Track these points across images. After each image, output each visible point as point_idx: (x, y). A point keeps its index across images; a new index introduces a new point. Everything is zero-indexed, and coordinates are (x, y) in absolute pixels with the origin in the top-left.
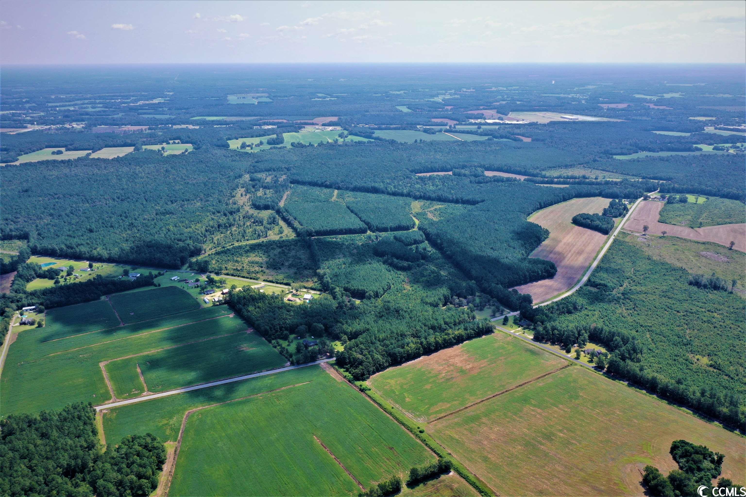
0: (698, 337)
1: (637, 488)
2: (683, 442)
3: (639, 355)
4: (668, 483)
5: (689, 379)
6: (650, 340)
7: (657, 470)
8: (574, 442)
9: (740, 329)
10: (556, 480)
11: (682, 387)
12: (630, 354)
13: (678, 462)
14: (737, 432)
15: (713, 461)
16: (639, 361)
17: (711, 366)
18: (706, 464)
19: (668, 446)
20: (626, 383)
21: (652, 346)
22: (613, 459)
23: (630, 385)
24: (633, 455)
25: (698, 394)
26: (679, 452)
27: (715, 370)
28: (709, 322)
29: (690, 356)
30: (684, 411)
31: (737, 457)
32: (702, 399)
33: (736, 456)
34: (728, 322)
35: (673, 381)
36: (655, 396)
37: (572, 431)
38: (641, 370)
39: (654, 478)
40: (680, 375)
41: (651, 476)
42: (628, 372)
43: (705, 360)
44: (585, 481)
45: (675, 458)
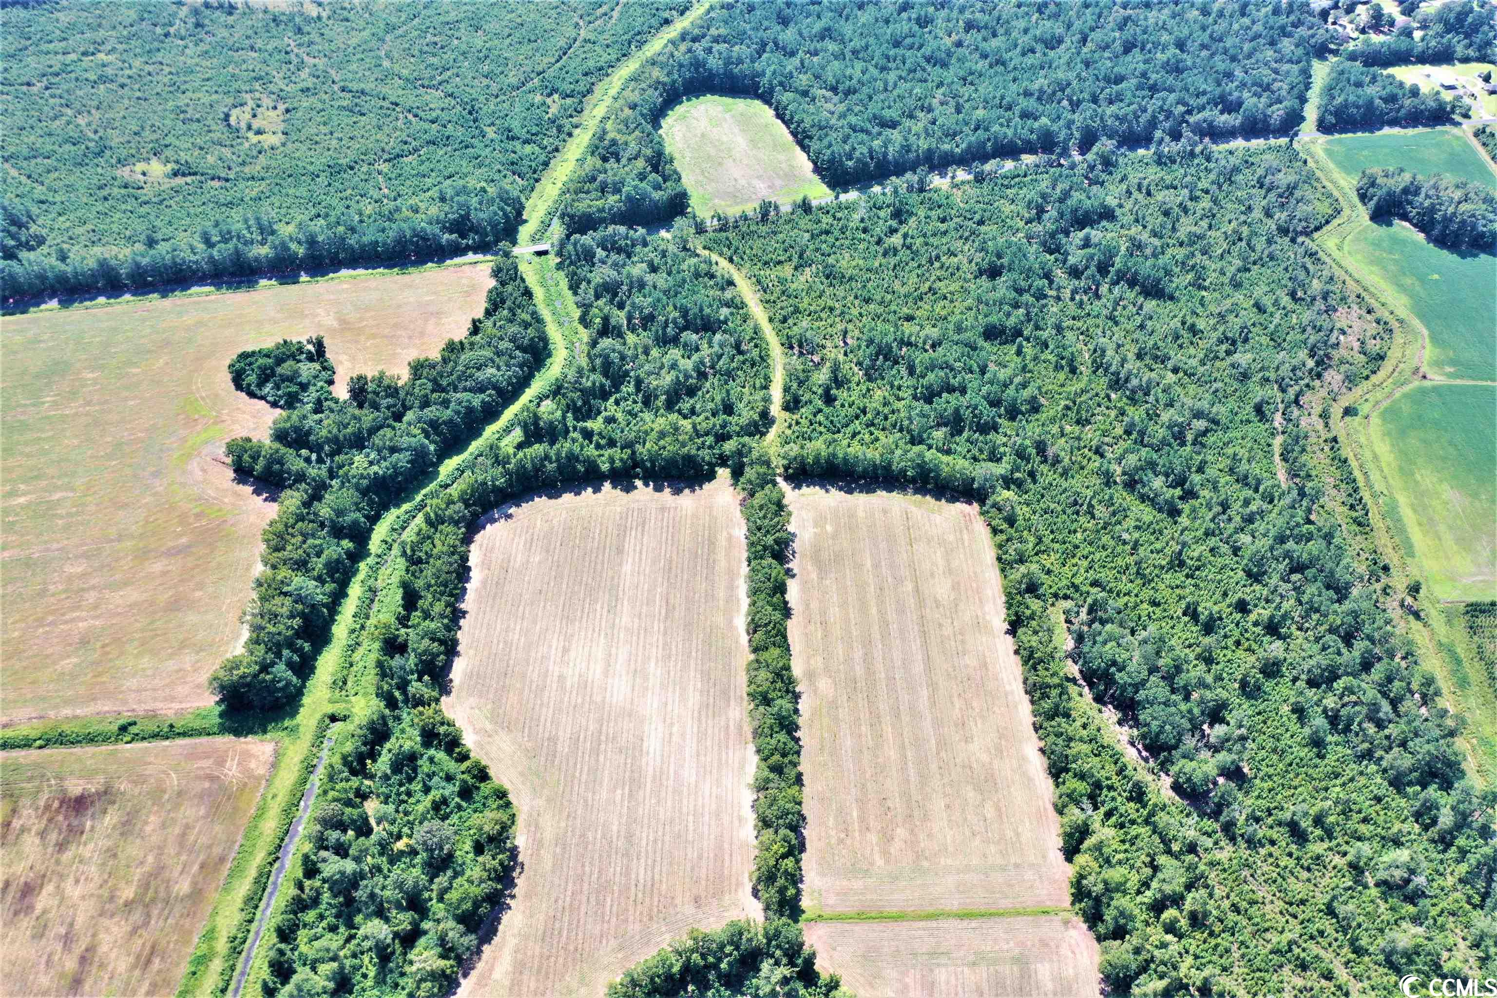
0: (109, 125)
1: (236, 494)
2: (244, 356)
3: (33, 229)
4: (283, 450)
5: (157, 223)
6: (23, 179)
7: (249, 440)
8: (56, 496)
9: (167, 70)
10: (91, 597)
11: (163, 248)
12: (13, 236)
13: (262, 398)
14: (304, 278)
15: (311, 358)
16: (41, 241)
17: (175, 174)
18: (307, 370)
19: (226, 378)
20: (54, 304)
21: (39, 191)
22: (156, 474)
23: (65, 303)
24: (184, 440)
25: (201, 247)
26: (251, 378)
27: (189, 179)
28: (103, 79)
29: (124, 173)
30: (198, 294)
31: (335, 324)
32: (215, 253)
33: (330, 321)
34: (137, 63)
35: (139, 247)
36: (127, 297)
37: (36, 477)
38: (63, 257)
39: (255, 457)
40: (140, 227)
41: (246, 457)
42: (42, 277)
43: (157, 169)
44: (143, 555)
45: (252, 395)
